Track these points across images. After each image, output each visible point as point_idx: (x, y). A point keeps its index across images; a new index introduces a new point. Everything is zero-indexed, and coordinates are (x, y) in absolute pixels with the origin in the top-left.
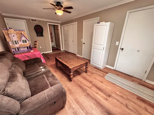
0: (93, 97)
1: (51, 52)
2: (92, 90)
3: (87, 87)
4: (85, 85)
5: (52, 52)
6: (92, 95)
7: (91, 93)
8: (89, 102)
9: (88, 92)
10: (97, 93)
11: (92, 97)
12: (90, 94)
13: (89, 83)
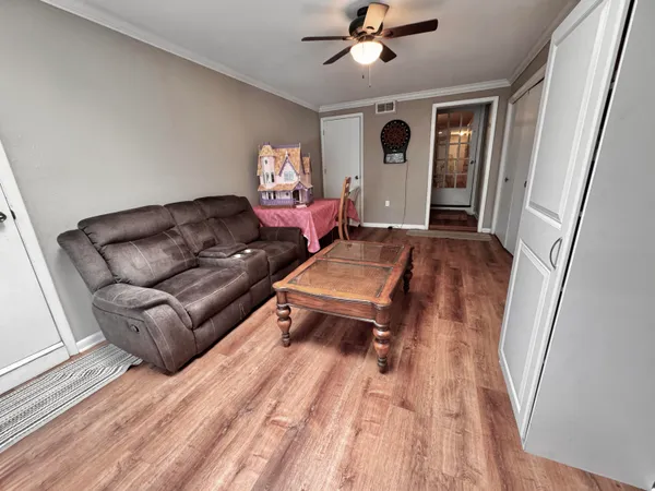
0: (214, 451)
1: (425, 226)
2: (259, 436)
3: (275, 408)
4: (279, 394)
5: (430, 229)
6: (226, 441)
7: (237, 435)
8: (188, 439)
9: (241, 422)
10: (242, 467)
11: (214, 445)
12: (233, 433)
13: (304, 405)
